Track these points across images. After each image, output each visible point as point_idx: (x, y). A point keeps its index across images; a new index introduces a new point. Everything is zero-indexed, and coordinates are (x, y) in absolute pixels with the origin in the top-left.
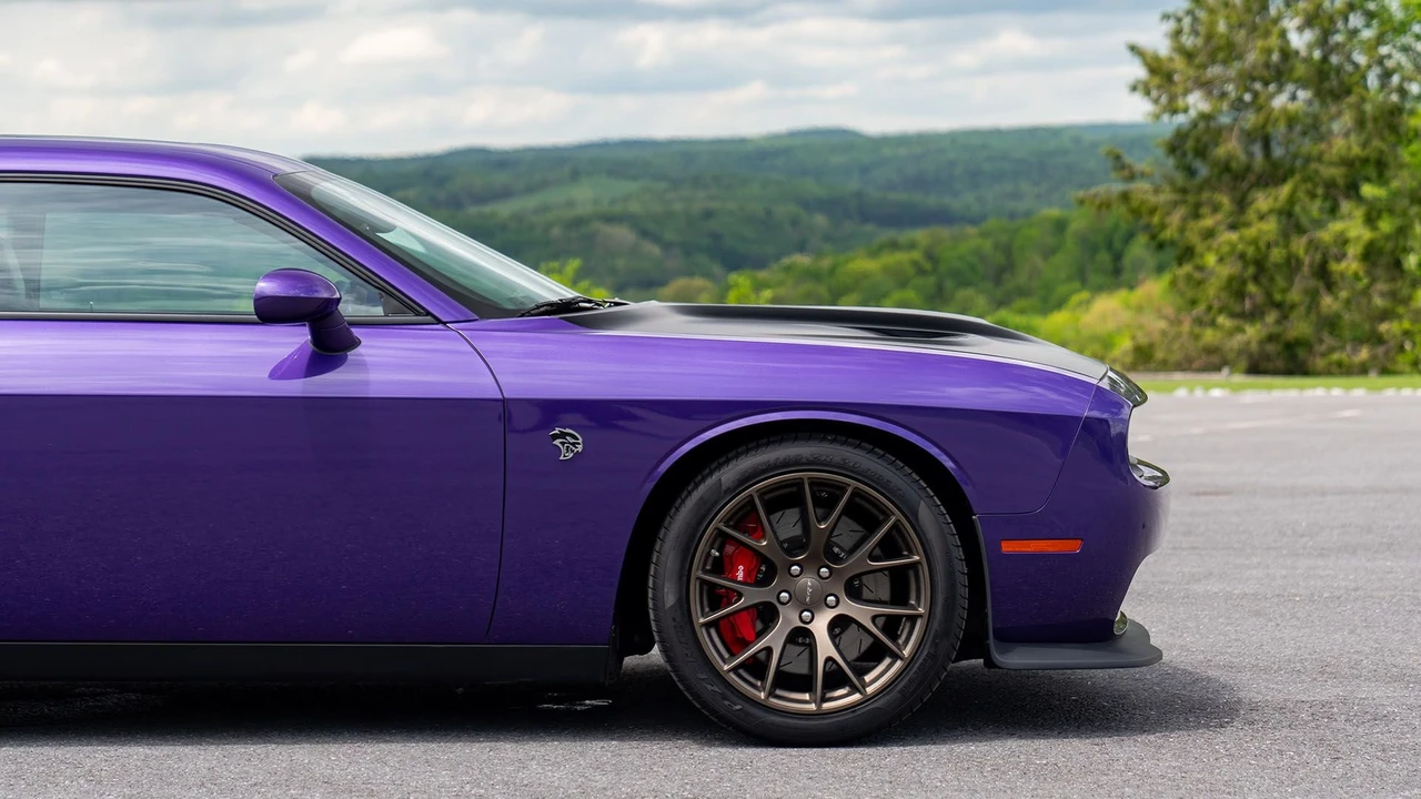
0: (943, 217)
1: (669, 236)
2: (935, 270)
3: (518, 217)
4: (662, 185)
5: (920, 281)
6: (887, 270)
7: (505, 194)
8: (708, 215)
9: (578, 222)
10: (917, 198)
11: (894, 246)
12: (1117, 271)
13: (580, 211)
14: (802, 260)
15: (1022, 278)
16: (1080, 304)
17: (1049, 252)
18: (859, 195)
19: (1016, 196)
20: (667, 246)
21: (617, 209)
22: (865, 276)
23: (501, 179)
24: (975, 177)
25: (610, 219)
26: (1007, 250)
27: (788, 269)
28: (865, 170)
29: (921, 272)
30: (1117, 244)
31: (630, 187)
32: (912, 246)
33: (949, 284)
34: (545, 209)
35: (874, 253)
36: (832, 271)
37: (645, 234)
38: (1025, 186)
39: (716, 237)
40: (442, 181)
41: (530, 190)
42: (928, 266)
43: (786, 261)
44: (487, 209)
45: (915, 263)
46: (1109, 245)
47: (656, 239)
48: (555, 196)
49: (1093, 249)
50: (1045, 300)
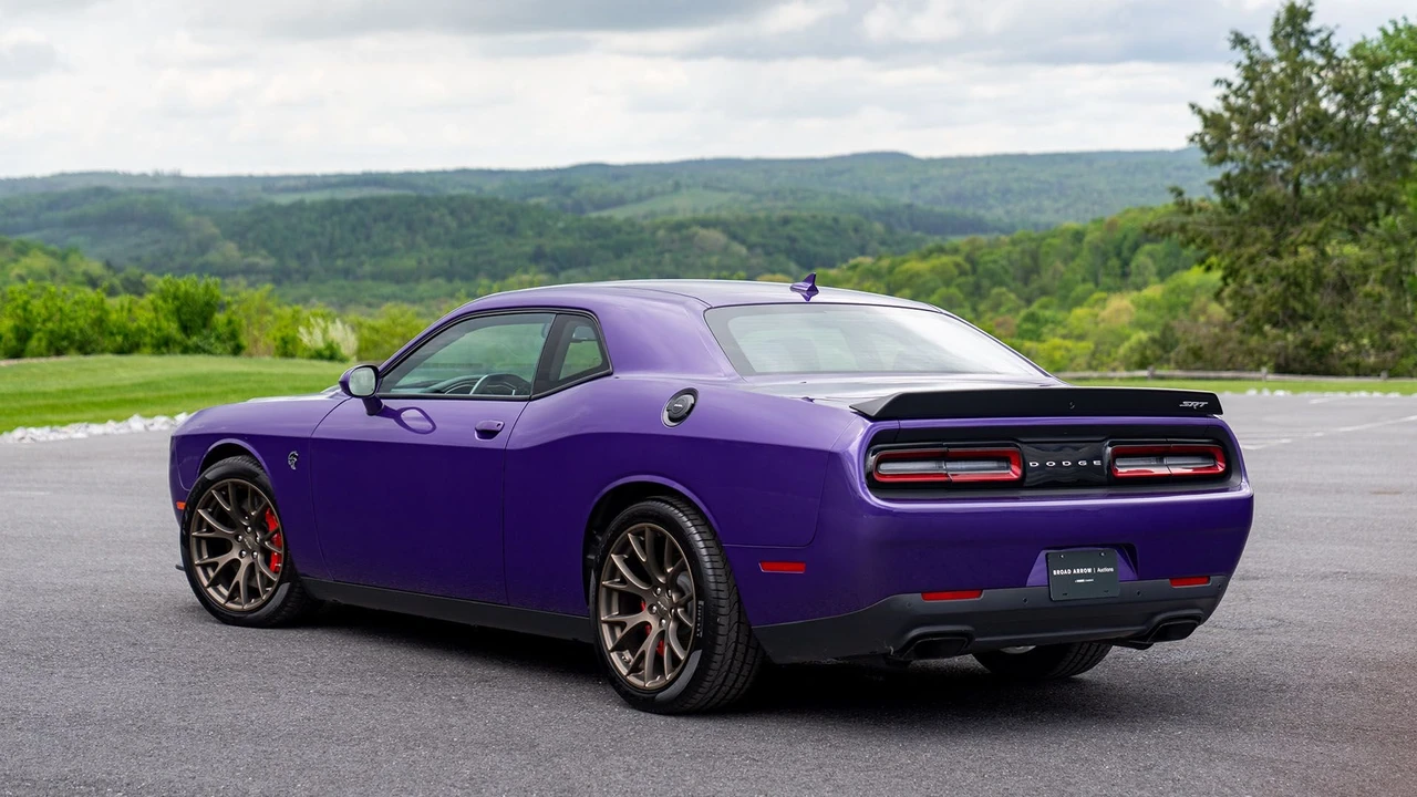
0: (977, 226)
1: (753, 238)
2: (974, 271)
3: (630, 222)
4: (749, 197)
5: (962, 280)
6: (933, 270)
7: (620, 202)
8: (786, 221)
9: (679, 226)
10: (957, 209)
11: (941, 250)
12: (1125, 275)
13: (679, 217)
14: (867, 261)
15: (1046, 278)
16: (1097, 301)
17: (1069, 258)
18: (910, 206)
19: (1038, 210)
20: (751, 247)
21: (712, 215)
22: (918, 275)
23: (616, 189)
24: (1005, 193)
25: (705, 224)
26: (1035, 257)
27: (854, 267)
28: (914, 187)
29: (963, 273)
30: (1125, 253)
31: (723, 198)
32: (956, 251)
33: (986, 283)
34: (653, 214)
35: (925, 257)
36: (891, 270)
37: (734, 237)
38: (1047, 203)
39: (793, 240)
40: (568, 191)
41: (640, 199)
42: (968, 267)
43: (852, 262)
44: (605, 214)
45: (957, 265)
46: (1119, 254)
47: (743, 242)
48: (659, 205)
49: (1105, 257)
50: (1064, 298)
